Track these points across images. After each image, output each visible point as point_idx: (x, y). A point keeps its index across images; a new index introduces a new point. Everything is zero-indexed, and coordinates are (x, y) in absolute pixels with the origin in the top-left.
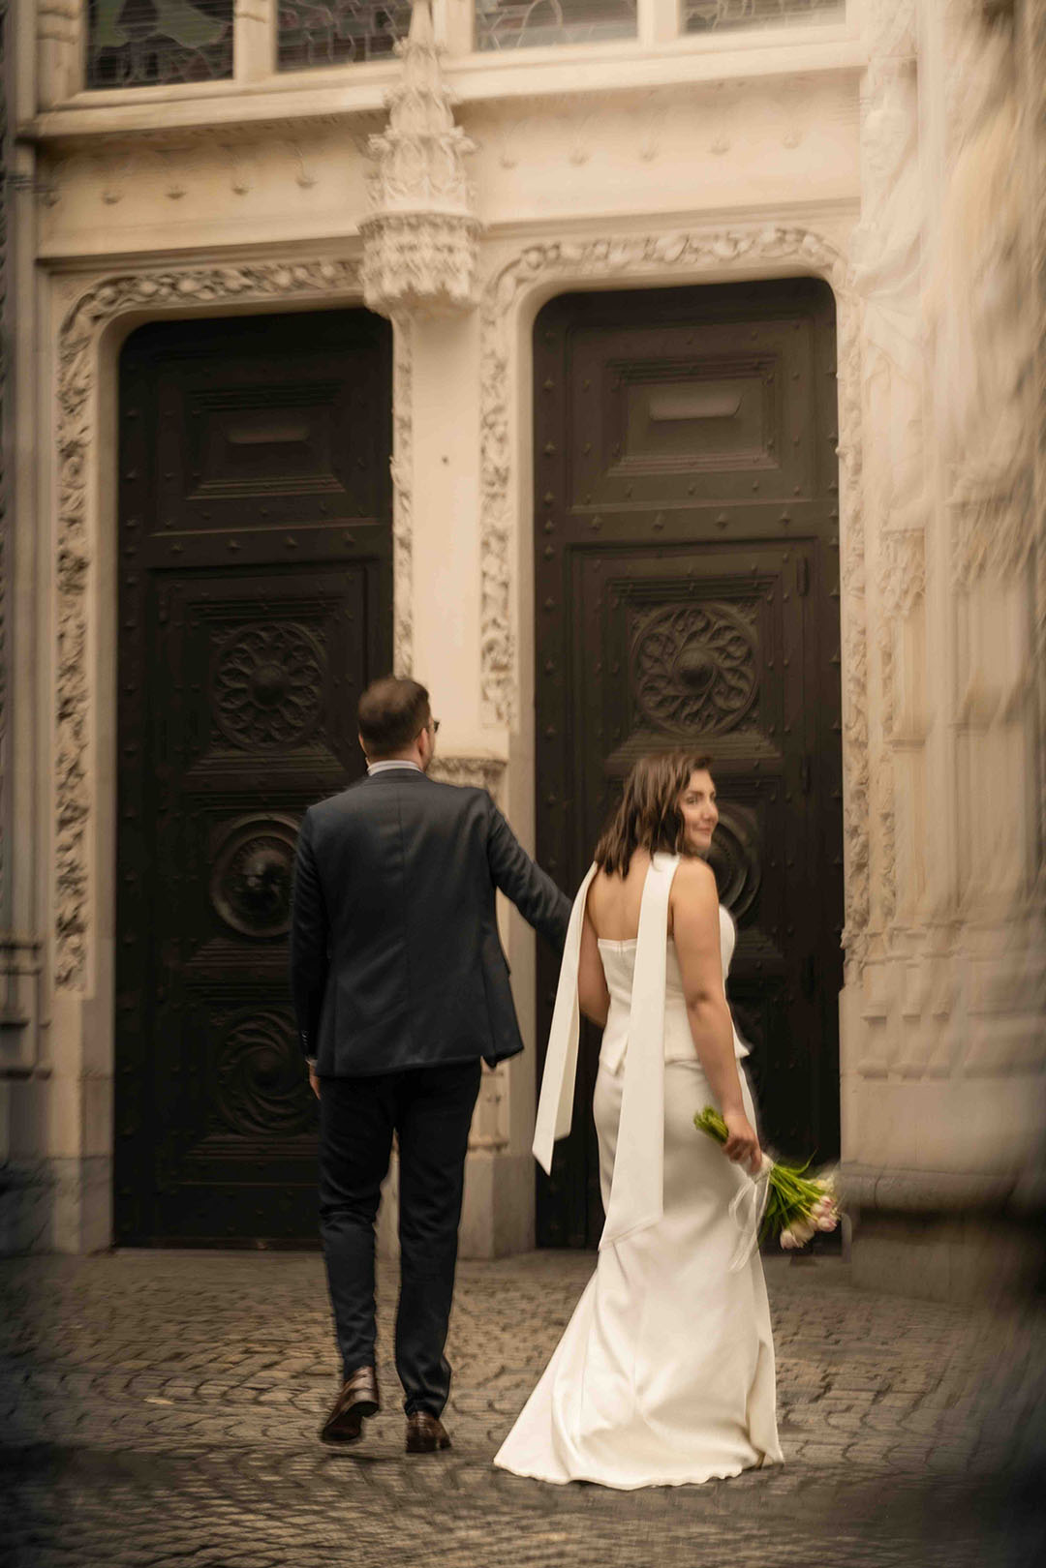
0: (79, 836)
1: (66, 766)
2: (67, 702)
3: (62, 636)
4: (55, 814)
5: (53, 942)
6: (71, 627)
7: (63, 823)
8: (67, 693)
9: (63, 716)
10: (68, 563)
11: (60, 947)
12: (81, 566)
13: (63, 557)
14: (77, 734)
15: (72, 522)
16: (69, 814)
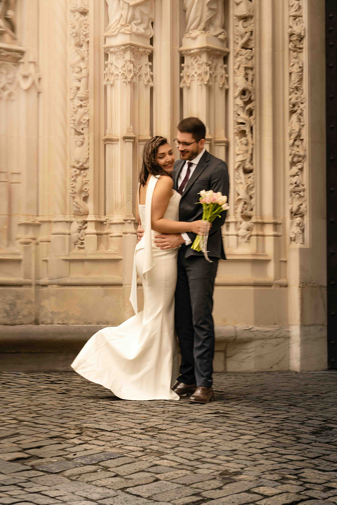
0: (301, 169)
1: (293, 137)
2: (294, 105)
3: (291, 74)
4: (289, 159)
5: (288, 221)
6: (295, 69)
7: (293, 164)
8: (293, 101)
9: (292, 112)
10: (294, 38)
11: (292, 224)
12: (301, 39)
13: (291, 35)
14: (299, 120)
15: (295, 17)
16: (295, 159)
